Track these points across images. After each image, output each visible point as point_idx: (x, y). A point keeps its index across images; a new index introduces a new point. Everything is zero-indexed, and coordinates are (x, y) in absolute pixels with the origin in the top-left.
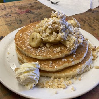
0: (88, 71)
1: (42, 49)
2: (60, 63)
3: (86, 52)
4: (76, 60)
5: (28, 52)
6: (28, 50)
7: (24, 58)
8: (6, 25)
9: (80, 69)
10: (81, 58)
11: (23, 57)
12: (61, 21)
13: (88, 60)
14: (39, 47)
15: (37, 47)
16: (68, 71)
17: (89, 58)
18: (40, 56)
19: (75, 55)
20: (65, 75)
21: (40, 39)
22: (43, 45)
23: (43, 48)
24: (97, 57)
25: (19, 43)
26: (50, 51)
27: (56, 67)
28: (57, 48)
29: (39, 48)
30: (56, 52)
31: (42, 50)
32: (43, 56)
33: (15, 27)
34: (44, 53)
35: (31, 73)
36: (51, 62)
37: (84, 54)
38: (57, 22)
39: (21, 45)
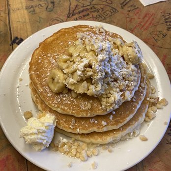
0: (127, 139)
1: (65, 97)
2: (87, 126)
3: (133, 113)
4: (111, 125)
5: (44, 96)
6: (44, 94)
7: (38, 101)
8: (26, 9)
9: (114, 137)
10: (121, 123)
11: (37, 98)
12: (100, 66)
13: (133, 124)
14: (61, 93)
15: (58, 93)
16: (96, 137)
17: (136, 121)
18: (59, 109)
19: (113, 115)
20: (90, 141)
21: (62, 85)
22: (67, 91)
23: (67, 95)
24: (153, 118)
25: (34, 75)
26: (75, 105)
27: (78, 130)
28: (87, 101)
29: (61, 96)
30: (83, 108)
31: (64, 99)
32: (64, 110)
33: (40, 18)
34: (66, 105)
35: (40, 136)
36: (73, 120)
37: (128, 116)
38: (93, 66)
39: (37, 81)
